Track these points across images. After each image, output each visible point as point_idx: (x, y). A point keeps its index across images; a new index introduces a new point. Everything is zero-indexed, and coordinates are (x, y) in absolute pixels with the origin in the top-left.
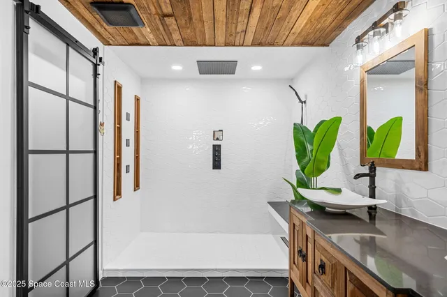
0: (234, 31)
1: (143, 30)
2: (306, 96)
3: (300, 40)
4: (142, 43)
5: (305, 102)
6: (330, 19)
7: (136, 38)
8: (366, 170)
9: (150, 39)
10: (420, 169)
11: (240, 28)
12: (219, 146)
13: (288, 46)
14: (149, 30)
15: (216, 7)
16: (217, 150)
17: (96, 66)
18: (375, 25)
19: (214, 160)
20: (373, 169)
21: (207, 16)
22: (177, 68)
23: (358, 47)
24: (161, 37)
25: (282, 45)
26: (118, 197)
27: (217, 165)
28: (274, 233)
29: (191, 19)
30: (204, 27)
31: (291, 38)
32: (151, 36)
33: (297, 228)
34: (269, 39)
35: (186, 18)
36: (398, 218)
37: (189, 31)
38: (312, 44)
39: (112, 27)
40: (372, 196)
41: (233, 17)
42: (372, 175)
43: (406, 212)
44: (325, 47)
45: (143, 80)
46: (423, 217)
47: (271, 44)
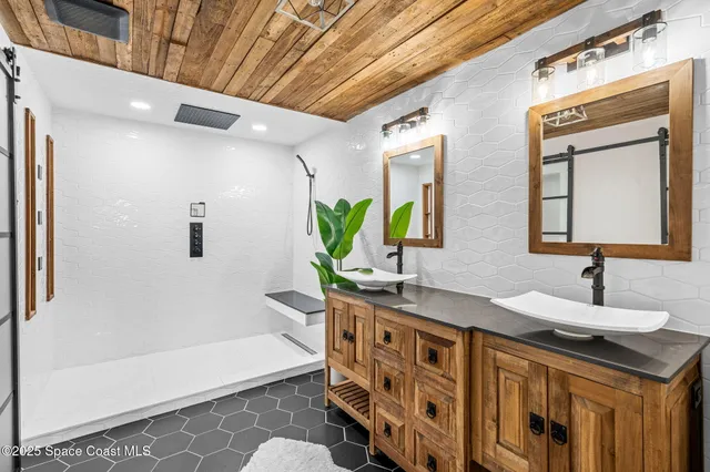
0: (257, 83)
1: (120, 44)
2: (315, 170)
3: (324, 110)
4: (102, 60)
5: (313, 176)
6: (359, 99)
7: (97, 51)
8: (395, 249)
9: (122, 59)
10: (438, 247)
11: (266, 82)
12: (200, 225)
13: (308, 112)
14: (130, 48)
15: (250, 54)
16: (196, 232)
17: (11, 81)
18: (402, 120)
19: (193, 245)
20: (400, 248)
21: (233, 58)
22: (140, 105)
23: (385, 134)
24: (145, 63)
25: (303, 111)
26: (32, 313)
27: (196, 250)
28: (273, 331)
29: (208, 55)
30: (220, 69)
31: (316, 106)
32: (128, 57)
33: (338, 313)
34: (291, 102)
35: (202, 53)
36: (418, 289)
37: (196, 67)
38: (331, 117)
39: (57, 23)
40: (400, 272)
41: (264, 70)
42: (399, 253)
43: (425, 283)
44: (341, 123)
45: (56, 110)
46: (438, 285)
47: (291, 107)
